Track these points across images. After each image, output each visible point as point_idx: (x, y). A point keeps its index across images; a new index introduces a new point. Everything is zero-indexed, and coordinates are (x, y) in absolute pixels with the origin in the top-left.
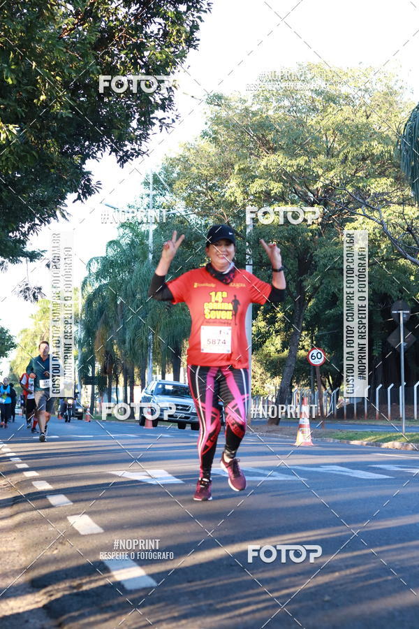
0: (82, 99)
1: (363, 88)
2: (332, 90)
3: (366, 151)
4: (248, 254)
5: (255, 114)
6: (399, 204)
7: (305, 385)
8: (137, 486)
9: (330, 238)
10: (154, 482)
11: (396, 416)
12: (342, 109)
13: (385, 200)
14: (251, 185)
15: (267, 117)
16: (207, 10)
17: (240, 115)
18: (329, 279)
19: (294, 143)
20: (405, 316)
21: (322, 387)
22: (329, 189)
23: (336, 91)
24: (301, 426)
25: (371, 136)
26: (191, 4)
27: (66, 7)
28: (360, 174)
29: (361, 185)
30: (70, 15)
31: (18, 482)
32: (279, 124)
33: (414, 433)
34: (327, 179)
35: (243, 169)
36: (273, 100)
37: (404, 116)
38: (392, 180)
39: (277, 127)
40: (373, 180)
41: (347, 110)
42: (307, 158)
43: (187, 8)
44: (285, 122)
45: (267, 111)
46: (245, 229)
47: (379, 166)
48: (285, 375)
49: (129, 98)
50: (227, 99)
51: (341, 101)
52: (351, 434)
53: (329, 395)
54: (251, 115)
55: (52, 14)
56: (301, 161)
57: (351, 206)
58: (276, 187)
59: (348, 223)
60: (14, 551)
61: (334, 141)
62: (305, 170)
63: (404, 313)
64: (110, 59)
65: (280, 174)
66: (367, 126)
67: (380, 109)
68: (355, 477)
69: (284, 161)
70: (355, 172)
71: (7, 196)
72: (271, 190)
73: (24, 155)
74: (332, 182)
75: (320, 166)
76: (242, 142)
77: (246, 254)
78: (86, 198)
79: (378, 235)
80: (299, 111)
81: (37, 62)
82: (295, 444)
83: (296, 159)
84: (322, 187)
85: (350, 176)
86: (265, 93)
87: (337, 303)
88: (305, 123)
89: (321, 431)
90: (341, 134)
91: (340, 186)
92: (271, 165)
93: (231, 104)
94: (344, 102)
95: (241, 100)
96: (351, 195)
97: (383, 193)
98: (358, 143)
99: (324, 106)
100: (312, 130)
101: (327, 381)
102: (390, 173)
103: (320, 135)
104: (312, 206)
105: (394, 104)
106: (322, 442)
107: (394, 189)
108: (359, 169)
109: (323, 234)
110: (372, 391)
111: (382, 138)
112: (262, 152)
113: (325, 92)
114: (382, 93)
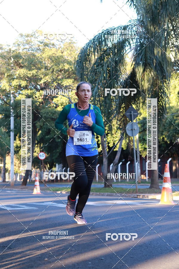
2: (46, 41)
3: (62, 67)
4: (12, 112)
5: (13, 51)
7: (37, 168)
9: (47, 105)
12: (51, 50)
14: (12, 82)
15: (19, 53)
17: (7, 52)
19: (31, 64)
21: (45, 169)
22: (46, 84)
23: (48, 42)
24: (35, 186)
25: (64, 61)
28: (60, 77)
29: (60, 82)
32: (24, 56)
34: (45, 79)
35: (9, 75)
36: (21, 45)
37: (78, 52)
38: (73, 80)
39: (24, 57)
40: (65, 80)
41: (54, 50)
42: (37, 71)
44: (27, 55)
45: (19, 50)
46: (10, 100)
47: (68, 74)
51: (51, 46)
52: (57, 189)
54: (12, 52)
56: (34, 72)
58: (24, 83)
59: (54, 98)
61: (48, 63)
62: (36, 76)
65: (25, 77)
66: (62, 57)
67: (68, 49)
68: (59, 207)
69: (27, 71)
70: (57, 77)
72: (21, 84)
74: (47, 81)
75: (43, 74)
77: (11, 112)
79: (68, 103)
80: (32, 50)
82: (33, 194)
83: (32, 71)
84: (43, 83)
85: (55, 78)
86: (18, 42)
87: (51, 133)
88: (36, 55)
89: (44, 187)
90: (51, 60)
91: (51, 82)
92: (21, 73)
93: (3, 47)
94: (52, 47)
95: (8, 45)
96: (55, 86)
97: (69, 85)
98: (58, 64)
99: (43, 48)
100: (38, 59)
101: (47, 166)
102: (72, 77)
103: (42, 61)
104: (39, 91)
105: (73, 48)
106: (45, 192)
107: (74, 83)
108: (59, 75)
109: (44, 103)
110: (66, 170)
111: (68, 62)
112: (17, 68)
113: (44, 42)
114: (68, 43)
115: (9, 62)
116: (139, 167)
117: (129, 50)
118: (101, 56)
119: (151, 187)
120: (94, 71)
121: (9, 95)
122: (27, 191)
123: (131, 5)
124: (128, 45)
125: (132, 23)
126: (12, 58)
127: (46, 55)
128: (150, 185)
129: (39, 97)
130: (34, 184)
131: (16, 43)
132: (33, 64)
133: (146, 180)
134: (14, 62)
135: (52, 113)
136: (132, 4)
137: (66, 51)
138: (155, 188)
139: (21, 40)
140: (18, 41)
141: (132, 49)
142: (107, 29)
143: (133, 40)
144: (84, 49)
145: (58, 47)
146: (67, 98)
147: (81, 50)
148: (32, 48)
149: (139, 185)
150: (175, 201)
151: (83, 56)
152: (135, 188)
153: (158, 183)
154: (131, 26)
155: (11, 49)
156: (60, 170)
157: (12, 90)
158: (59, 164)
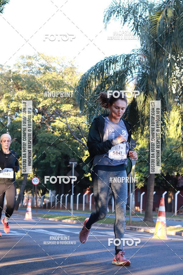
1: (61, 65)
5: (14, 73)
7: (30, 193)
9: (44, 129)
11: (69, 208)
12: (52, 74)
13: (69, 114)
14: (10, 104)
15: (19, 74)
17: (7, 73)
18: (43, 147)
19: (30, 87)
20: (75, 165)
21: (37, 194)
23: (49, 65)
24: (27, 211)
25: (64, 86)
28: (58, 102)
29: (58, 107)
32: (24, 78)
33: (76, 216)
34: (44, 103)
35: (7, 97)
36: (22, 67)
37: (79, 78)
38: (72, 106)
39: (23, 79)
40: (64, 105)
41: (54, 74)
42: (36, 94)
44: (27, 77)
45: (19, 72)
46: (7, 123)
47: (67, 99)
48: (21, 188)
51: (52, 70)
52: (49, 216)
53: (40, 198)
54: (12, 73)
56: (33, 95)
57: (54, 116)
59: (52, 123)
61: (48, 87)
63: (74, 164)
66: (62, 82)
67: (68, 74)
69: (26, 94)
70: (57, 101)
72: (19, 107)
74: (46, 105)
75: (41, 97)
76: (7, 85)
79: (65, 129)
80: (33, 73)
82: (25, 219)
83: (31, 94)
84: (42, 107)
85: (54, 103)
86: (19, 64)
87: (46, 158)
88: (36, 78)
89: (36, 213)
90: (51, 84)
91: (49, 107)
92: (20, 96)
93: (4, 68)
94: (53, 70)
95: (8, 66)
96: (54, 111)
97: (68, 111)
98: (58, 89)
99: (44, 72)
100: (38, 82)
101: (40, 191)
102: (71, 102)
103: (42, 84)
104: (37, 115)
105: (74, 73)
106: (36, 218)
107: (73, 109)
108: (58, 100)
109: (41, 127)
110: (59, 197)
111: (68, 87)
112: (16, 90)
113: (45, 65)
114: (69, 67)
116: (134, 199)
117: (131, 79)
118: (102, 84)
119: (145, 220)
120: (94, 99)
121: (6, 117)
122: (18, 216)
123: (135, 34)
124: (129, 74)
125: (135, 52)
126: (11, 79)
127: (47, 78)
128: (143, 217)
129: (36, 120)
130: (26, 209)
131: (17, 64)
132: (33, 87)
133: (140, 212)
134: (13, 83)
135: (48, 138)
136: (137, 33)
137: (67, 75)
138: (148, 221)
139: (21, 61)
140: (19, 63)
141: (134, 78)
142: (109, 57)
143: (135, 70)
144: (84, 75)
145: (58, 71)
146: (65, 124)
147: (82, 76)
148: (32, 71)
149: (133, 217)
150: (168, 236)
151: (84, 82)
152: (129, 221)
153: (152, 216)
154: (134, 55)
155: (12, 70)
156: (53, 197)
157: (10, 112)
158: (52, 190)
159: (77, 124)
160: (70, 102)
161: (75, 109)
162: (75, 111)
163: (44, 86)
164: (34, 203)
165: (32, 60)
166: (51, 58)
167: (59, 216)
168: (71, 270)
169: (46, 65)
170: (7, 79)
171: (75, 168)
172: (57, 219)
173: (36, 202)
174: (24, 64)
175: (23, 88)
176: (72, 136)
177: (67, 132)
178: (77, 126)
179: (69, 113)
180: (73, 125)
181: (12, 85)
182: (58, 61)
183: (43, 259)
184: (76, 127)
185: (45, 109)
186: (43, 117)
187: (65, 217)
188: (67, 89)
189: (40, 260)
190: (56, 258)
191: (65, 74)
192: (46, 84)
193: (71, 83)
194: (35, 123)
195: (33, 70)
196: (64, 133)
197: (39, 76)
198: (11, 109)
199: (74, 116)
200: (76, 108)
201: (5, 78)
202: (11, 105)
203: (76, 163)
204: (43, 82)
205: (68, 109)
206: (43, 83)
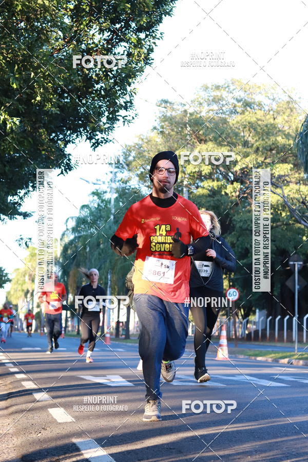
0: (66, 100)
1: (271, 97)
3: (273, 144)
5: (191, 114)
6: (296, 183)
7: (223, 315)
8: (100, 387)
9: (245, 207)
10: (112, 385)
11: (290, 340)
12: (255, 113)
13: (286, 180)
14: (187, 167)
15: (201, 117)
16: (160, 38)
17: (181, 115)
18: (244, 238)
19: (220, 136)
20: (299, 266)
21: (236, 317)
22: (245, 171)
23: (251, 99)
24: (220, 346)
25: (276, 133)
26: (148, 33)
27: (57, 33)
28: (268, 161)
30: (59, 38)
31: (12, 382)
32: (210, 122)
33: (304, 353)
34: (244, 164)
36: (205, 105)
37: (302, 118)
38: (292, 166)
39: (208, 125)
40: (277, 166)
41: (260, 114)
42: (229, 148)
43: (146, 36)
44: (214, 121)
45: (201, 112)
49: (101, 100)
50: (170, 103)
51: (255, 106)
52: (257, 352)
53: (241, 323)
54: (188, 115)
55: (47, 38)
56: (225, 150)
58: (206, 170)
60: (9, 434)
61: (249, 136)
63: (298, 264)
64: (87, 72)
66: (274, 126)
67: (284, 113)
68: (261, 385)
69: (212, 149)
70: (265, 159)
71: (9, 170)
72: (202, 171)
73: (22, 141)
74: (247, 166)
75: (239, 153)
76: (181, 135)
78: (67, 173)
79: (280, 206)
80: (223, 113)
81: (34, 73)
82: (216, 359)
83: (221, 149)
84: (240, 170)
85: (260, 162)
86: (200, 99)
87: (249, 255)
88: (228, 122)
89: (234, 349)
90: (255, 131)
93: (174, 107)
94: (257, 108)
95: (181, 104)
97: (284, 175)
98: (267, 138)
99: (242, 110)
100: (233, 128)
101: (240, 312)
102: (290, 160)
103: (239, 132)
104: (232, 184)
105: (294, 110)
106: (235, 357)
107: (292, 172)
108: (268, 157)
109: (240, 204)
110: (273, 321)
111: (285, 135)
112: (196, 142)
113: (244, 100)
114: (285, 102)
115: (183, 132)
121: (180, 189)
126: (188, 126)
127: (247, 121)
129: (231, 193)
130: (219, 343)
131: (197, 100)
132: (224, 137)
134: (191, 132)
137: (282, 115)
139: (204, 95)
140: (200, 97)
145: (267, 108)
146: (279, 198)
148: (223, 110)
155: (188, 111)
156: (262, 321)
157: (186, 179)
158: (260, 310)
159: (302, 197)
160: (288, 160)
161: (296, 172)
162: (297, 175)
163: (242, 134)
164: (230, 332)
165: (222, 91)
166: (253, 88)
167: (275, 353)
168: (300, 445)
169: (246, 99)
170: (181, 125)
171: (299, 272)
172: (271, 358)
173: (233, 329)
174: (208, 99)
175: (208, 139)
176: (293, 218)
177: (284, 211)
178: (301, 200)
179: (287, 178)
180: (294, 198)
181: (189, 135)
182: (265, 91)
183: (252, 426)
184: (299, 201)
185: (246, 173)
186: (242, 186)
187: (285, 354)
188: (283, 138)
189: (247, 428)
190: (273, 424)
191: (278, 113)
192: (246, 131)
193: (289, 128)
194: (230, 197)
195: (224, 108)
196: (279, 212)
197: (234, 118)
198: (189, 175)
199: (295, 185)
200: (298, 170)
201: (178, 123)
202: (189, 168)
203: (301, 263)
204: (240, 127)
205: (285, 172)
206: (241, 129)
